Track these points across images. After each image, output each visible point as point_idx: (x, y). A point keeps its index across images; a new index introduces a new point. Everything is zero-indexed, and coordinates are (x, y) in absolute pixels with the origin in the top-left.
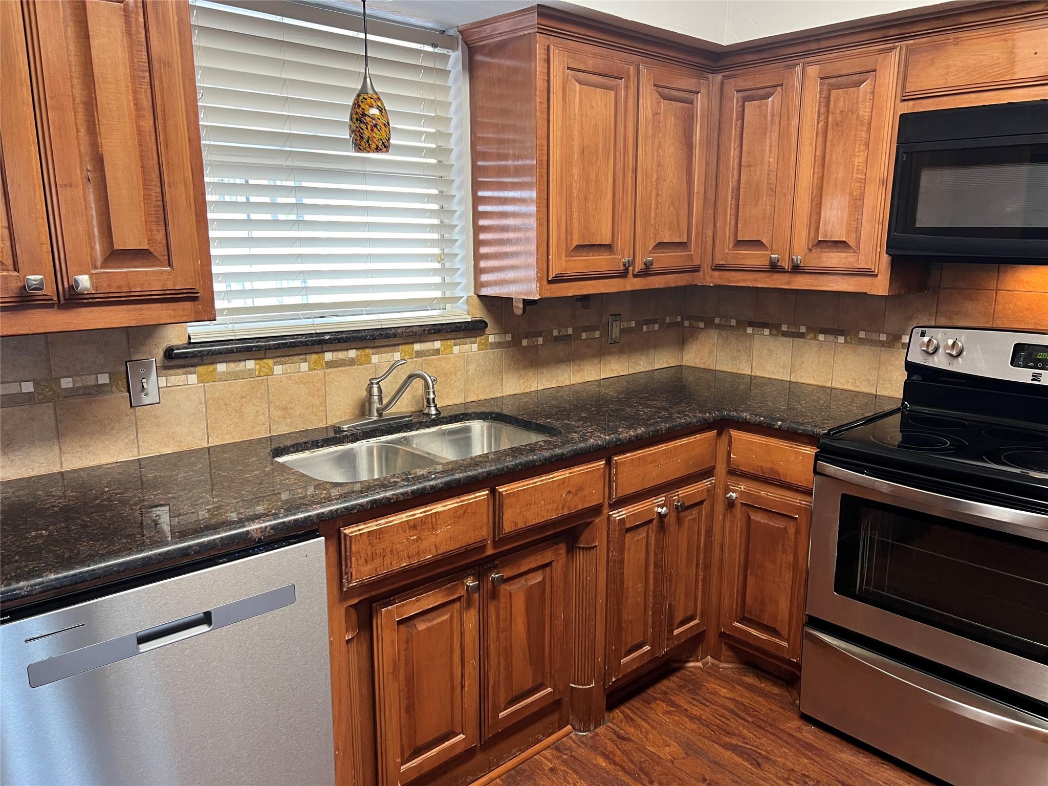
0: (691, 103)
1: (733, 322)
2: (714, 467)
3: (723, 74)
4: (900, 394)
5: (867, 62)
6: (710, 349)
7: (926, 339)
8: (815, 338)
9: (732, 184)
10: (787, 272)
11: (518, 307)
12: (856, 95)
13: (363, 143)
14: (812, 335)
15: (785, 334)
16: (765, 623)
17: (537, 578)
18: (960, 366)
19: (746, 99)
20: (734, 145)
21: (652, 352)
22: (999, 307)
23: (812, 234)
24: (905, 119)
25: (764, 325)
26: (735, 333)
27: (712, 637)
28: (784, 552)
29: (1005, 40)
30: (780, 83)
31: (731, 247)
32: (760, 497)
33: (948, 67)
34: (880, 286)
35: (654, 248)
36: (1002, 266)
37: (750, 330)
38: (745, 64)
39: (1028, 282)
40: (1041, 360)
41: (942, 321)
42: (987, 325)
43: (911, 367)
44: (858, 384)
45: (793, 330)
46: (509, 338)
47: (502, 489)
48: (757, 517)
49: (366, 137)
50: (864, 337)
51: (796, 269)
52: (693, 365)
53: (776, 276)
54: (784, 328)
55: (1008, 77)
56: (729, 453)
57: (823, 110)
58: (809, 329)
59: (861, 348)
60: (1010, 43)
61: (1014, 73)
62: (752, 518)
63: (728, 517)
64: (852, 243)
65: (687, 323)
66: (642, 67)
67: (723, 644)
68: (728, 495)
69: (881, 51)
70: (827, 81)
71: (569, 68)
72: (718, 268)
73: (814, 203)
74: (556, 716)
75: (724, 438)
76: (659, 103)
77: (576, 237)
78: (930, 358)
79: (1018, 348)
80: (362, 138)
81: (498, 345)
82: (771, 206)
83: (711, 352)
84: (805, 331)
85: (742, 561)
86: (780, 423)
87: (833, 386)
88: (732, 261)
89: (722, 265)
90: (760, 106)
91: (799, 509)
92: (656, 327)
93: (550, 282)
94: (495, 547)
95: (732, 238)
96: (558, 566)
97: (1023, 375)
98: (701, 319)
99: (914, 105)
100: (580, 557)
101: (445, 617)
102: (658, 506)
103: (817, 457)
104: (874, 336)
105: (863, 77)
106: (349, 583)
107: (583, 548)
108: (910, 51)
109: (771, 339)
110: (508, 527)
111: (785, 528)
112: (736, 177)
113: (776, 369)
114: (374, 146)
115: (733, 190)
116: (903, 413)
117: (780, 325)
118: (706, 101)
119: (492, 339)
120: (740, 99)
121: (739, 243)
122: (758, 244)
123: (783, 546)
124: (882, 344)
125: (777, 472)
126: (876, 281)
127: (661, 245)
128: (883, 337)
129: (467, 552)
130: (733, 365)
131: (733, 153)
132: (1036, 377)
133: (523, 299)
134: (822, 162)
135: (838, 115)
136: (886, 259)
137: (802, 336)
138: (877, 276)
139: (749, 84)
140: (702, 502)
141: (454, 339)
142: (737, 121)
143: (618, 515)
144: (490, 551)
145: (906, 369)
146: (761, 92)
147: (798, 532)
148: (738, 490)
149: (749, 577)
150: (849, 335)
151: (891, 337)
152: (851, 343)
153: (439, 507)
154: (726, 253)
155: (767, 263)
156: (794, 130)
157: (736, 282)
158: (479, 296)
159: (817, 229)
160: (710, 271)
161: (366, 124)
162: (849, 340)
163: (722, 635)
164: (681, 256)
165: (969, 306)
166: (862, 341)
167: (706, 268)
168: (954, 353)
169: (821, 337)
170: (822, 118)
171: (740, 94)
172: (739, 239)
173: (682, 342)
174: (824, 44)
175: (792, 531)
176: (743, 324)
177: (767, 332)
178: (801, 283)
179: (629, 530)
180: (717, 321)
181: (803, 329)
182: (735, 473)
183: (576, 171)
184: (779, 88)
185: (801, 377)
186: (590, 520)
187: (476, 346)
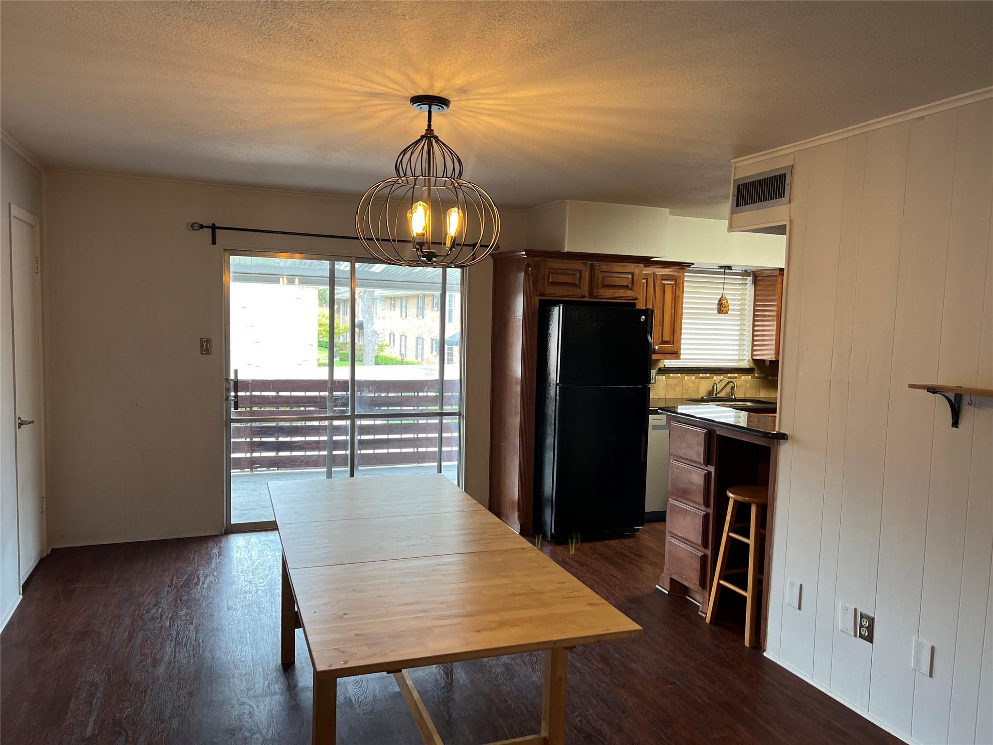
11: (767, 364)
13: (721, 312)
46: (763, 375)
81: (758, 378)
114: (724, 312)
119: (756, 375)
133: (767, 360)
141: (743, 374)
158: (752, 359)
161: (722, 306)
187: (750, 377)
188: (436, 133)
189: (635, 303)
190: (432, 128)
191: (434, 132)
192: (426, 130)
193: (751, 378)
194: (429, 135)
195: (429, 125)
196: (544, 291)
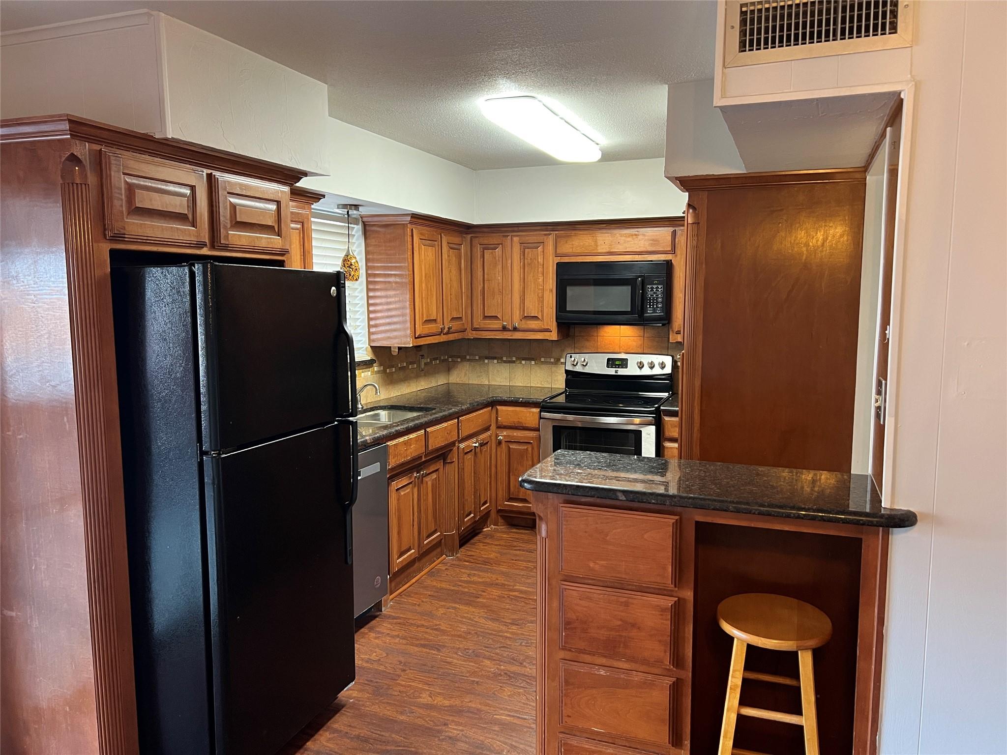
0: (460, 250)
1: (477, 358)
2: (491, 425)
3: (472, 235)
4: (564, 386)
5: (540, 239)
6: (465, 373)
7: (573, 359)
8: (521, 363)
9: (480, 288)
10: (511, 331)
11: (395, 352)
12: (536, 252)
13: (350, 277)
14: (519, 362)
15: (505, 362)
16: (521, 497)
17: (434, 476)
18: (587, 370)
19: (484, 249)
20: (480, 270)
21: (437, 375)
22: (599, 344)
23: (522, 313)
24: (559, 265)
25: (495, 358)
26: (479, 363)
27: (493, 514)
28: (527, 460)
29: (593, 236)
30: (501, 243)
31: (481, 319)
32: (514, 436)
33: (573, 245)
34: (554, 336)
35: (451, 320)
36: (598, 326)
37: (486, 361)
38: (483, 232)
39: (609, 332)
40: (617, 365)
41: (577, 351)
42: (595, 352)
43: (567, 372)
44: (543, 383)
45: (510, 360)
46: (382, 368)
47: (428, 430)
48: (512, 446)
49: (352, 275)
50: (543, 360)
51: (515, 329)
52: (456, 382)
53: (505, 333)
54: (505, 359)
55: (596, 251)
56: (497, 418)
57: (522, 257)
58: (518, 359)
59: (543, 366)
60: (595, 238)
61: (597, 250)
62: (511, 447)
63: (499, 449)
64: (540, 317)
65: (450, 360)
66: (442, 235)
67: (499, 517)
68: (499, 438)
69: (545, 235)
70: (523, 245)
71: (420, 239)
72: (476, 329)
73: (522, 298)
74: (439, 550)
75: (494, 411)
76: (449, 250)
77: (425, 316)
78: (575, 367)
79: (609, 360)
80: (350, 275)
81: (378, 372)
82: (501, 299)
83: (466, 374)
84: (515, 360)
85: (507, 471)
86: (521, 399)
87: (532, 385)
88: (482, 326)
89: (477, 328)
90: (492, 253)
91: (532, 438)
92: (438, 362)
93: (416, 338)
94: (425, 457)
95: (482, 315)
96: (441, 470)
97: (611, 371)
98: (459, 357)
99: (561, 259)
100: (447, 466)
101: (408, 490)
102: (474, 443)
103: (541, 412)
104: (548, 360)
105: (539, 245)
106: (389, 466)
107: (449, 463)
108: (557, 236)
109: (498, 364)
110: (430, 448)
111: (527, 449)
112: (482, 285)
113: (502, 380)
114: (355, 279)
115: (480, 291)
116: (566, 394)
117: (502, 358)
118: (465, 248)
119: (376, 369)
120: (481, 249)
121: (485, 317)
122: (496, 317)
123: (527, 457)
124: (552, 363)
125: (521, 423)
126: (551, 333)
127: (453, 319)
128: (552, 360)
129: (414, 460)
130: (478, 380)
131: (480, 273)
132: (616, 372)
133: (398, 347)
134: (524, 280)
135: (529, 260)
136: (555, 323)
137: (514, 362)
138: (551, 331)
139: (486, 242)
140: (487, 443)
141: (362, 369)
142: (480, 258)
143: (462, 446)
144: (424, 459)
145: (565, 373)
146: (492, 246)
147: (533, 449)
148: (502, 435)
149: (511, 476)
150: (537, 360)
151: (556, 360)
152: (538, 364)
153: (412, 436)
154: (479, 322)
155: (501, 327)
156: (509, 265)
157: (486, 336)
158: (371, 346)
159: (524, 311)
160: (471, 331)
161: (353, 269)
162: (537, 363)
163: (499, 511)
164: (460, 324)
165: (587, 344)
166: (543, 363)
167: (469, 330)
168: (585, 364)
169: (523, 362)
170: (522, 260)
171: (481, 246)
172: (486, 315)
173: (449, 370)
174: (520, 229)
175: (530, 449)
176: (482, 358)
177: (495, 361)
178: (518, 335)
179: (466, 453)
180: (468, 357)
181: (514, 359)
182: (500, 427)
183: (424, 285)
184: (501, 245)
185: (515, 383)
186: (452, 448)
187: (370, 373)
189: (284, 261)
193: (371, 375)
196: (124, 228)
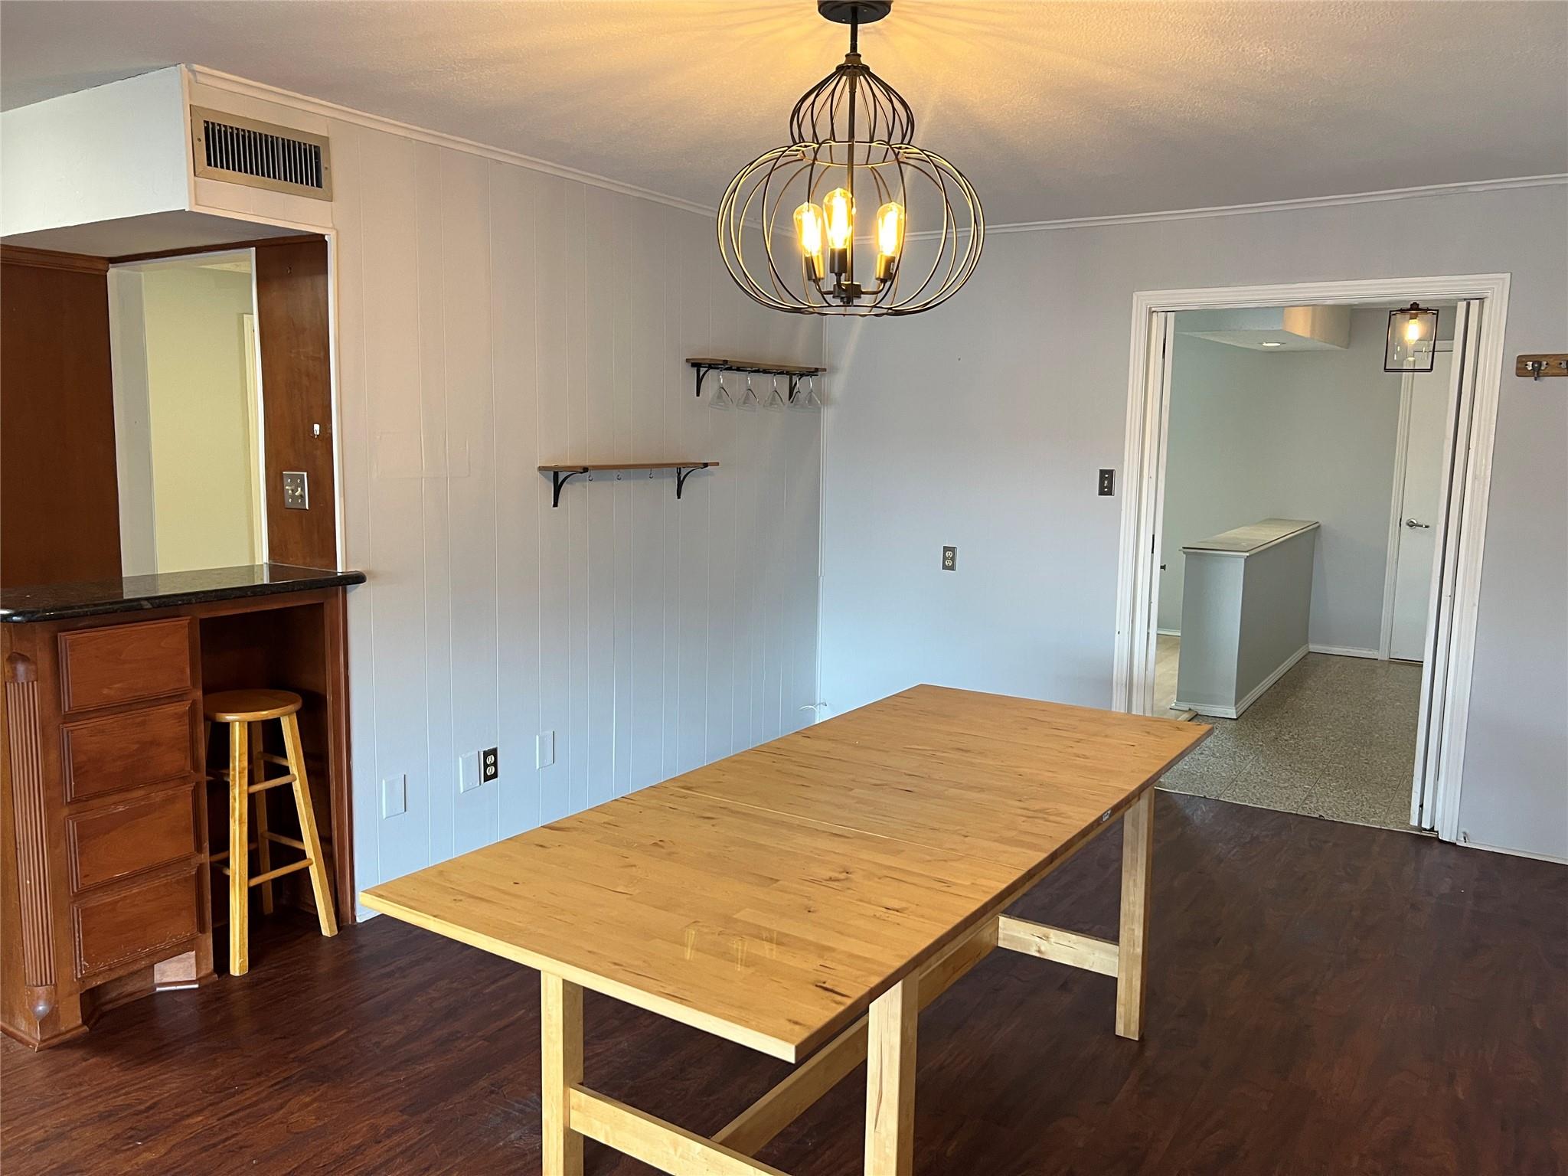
188: (864, 61)
190: (858, 52)
191: (861, 58)
192: (847, 56)
194: (853, 68)
195: (854, 47)
